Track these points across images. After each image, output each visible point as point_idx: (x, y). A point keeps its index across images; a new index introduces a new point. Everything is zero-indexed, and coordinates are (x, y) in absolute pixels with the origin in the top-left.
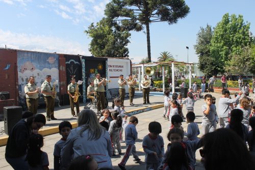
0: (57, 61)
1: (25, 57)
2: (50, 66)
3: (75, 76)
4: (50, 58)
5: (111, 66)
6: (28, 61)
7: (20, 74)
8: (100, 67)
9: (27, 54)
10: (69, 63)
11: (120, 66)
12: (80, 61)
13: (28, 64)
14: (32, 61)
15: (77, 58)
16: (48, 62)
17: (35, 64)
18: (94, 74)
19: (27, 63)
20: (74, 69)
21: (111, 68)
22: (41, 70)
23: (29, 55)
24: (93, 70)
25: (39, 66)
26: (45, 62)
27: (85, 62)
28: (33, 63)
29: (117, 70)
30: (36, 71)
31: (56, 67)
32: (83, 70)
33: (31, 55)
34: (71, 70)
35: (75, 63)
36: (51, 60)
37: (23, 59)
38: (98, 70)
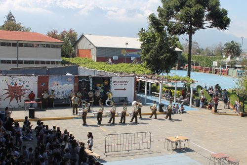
0: (73, 80)
1: (53, 79)
2: (69, 83)
5: (116, 82)
6: (55, 80)
7: (50, 88)
8: (106, 83)
10: (81, 80)
11: (125, 82)
12: (89, 80)
13: (55, 82)
14: (57, 81)
15: (87, 77)
17: (59, 82)
18: (100, 87)
20: (85, 84)
21: (115, 83)
22: (63, 85)
23: (56, 77)
24: (100, 85)
25: (61, 83)
26: (65, 80)
27: (93, 81)
29: (122, 85)
30: (60, 86)
31: (72, 83)
32: (91, 85)
34: (83, 85)
35: (86, 80)
36: (69, 80)
38: (104, 85)
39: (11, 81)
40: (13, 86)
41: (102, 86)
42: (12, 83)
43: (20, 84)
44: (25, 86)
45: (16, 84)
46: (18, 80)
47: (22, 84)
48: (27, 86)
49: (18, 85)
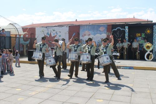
0: (106, 29)
1: (85, 29)
2: (101, 33)
3: (120, 39)
4: (101, 28)
6: (87, 30)
7: (81, 38)
9: (87, 26)
10: (116, 30)
12: (125, 28)
14: (89, 30)
16: (100, 30)
17: (91, 32)
18: (140, 38)
19: (86, 32)
20: (120, 34)
22: (95, 35)
23: (88, 27)
24: (139, 35)
25: (93, 33)
26: (97, 30)
28: (90, 32)
30: (91, 36)
31: (105, 33)
32: (127, 35)
33: (89, 26)
34: (117, 35)
35: (121, 29)
36: (101, 29)
37: (84, 29)
38: (146, 35)
39: (47, 32)
40: (48, 36)
41: (143, 35)
42: (48, 33)
43: (54, 34)
44: (58, 36)
45: (50, 34)
46: (52, 31)
47: (56, 34)
48: (60, 36)
49: (53, 35)
